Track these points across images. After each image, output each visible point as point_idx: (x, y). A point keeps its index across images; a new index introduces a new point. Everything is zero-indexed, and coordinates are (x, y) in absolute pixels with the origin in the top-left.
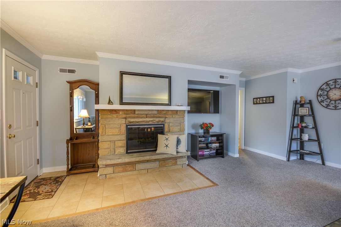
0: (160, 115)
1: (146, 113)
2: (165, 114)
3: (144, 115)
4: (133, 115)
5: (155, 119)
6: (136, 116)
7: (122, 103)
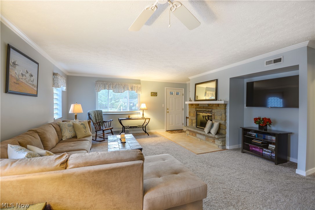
0: (209, 107)
1: (203, 105)
2: (211, 106)
3: (202, 107)
4: (198, 107)
5: (207, 109)
6: (199, 107)
7: (195, 100)
